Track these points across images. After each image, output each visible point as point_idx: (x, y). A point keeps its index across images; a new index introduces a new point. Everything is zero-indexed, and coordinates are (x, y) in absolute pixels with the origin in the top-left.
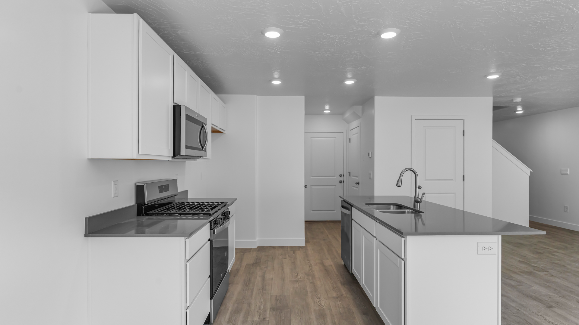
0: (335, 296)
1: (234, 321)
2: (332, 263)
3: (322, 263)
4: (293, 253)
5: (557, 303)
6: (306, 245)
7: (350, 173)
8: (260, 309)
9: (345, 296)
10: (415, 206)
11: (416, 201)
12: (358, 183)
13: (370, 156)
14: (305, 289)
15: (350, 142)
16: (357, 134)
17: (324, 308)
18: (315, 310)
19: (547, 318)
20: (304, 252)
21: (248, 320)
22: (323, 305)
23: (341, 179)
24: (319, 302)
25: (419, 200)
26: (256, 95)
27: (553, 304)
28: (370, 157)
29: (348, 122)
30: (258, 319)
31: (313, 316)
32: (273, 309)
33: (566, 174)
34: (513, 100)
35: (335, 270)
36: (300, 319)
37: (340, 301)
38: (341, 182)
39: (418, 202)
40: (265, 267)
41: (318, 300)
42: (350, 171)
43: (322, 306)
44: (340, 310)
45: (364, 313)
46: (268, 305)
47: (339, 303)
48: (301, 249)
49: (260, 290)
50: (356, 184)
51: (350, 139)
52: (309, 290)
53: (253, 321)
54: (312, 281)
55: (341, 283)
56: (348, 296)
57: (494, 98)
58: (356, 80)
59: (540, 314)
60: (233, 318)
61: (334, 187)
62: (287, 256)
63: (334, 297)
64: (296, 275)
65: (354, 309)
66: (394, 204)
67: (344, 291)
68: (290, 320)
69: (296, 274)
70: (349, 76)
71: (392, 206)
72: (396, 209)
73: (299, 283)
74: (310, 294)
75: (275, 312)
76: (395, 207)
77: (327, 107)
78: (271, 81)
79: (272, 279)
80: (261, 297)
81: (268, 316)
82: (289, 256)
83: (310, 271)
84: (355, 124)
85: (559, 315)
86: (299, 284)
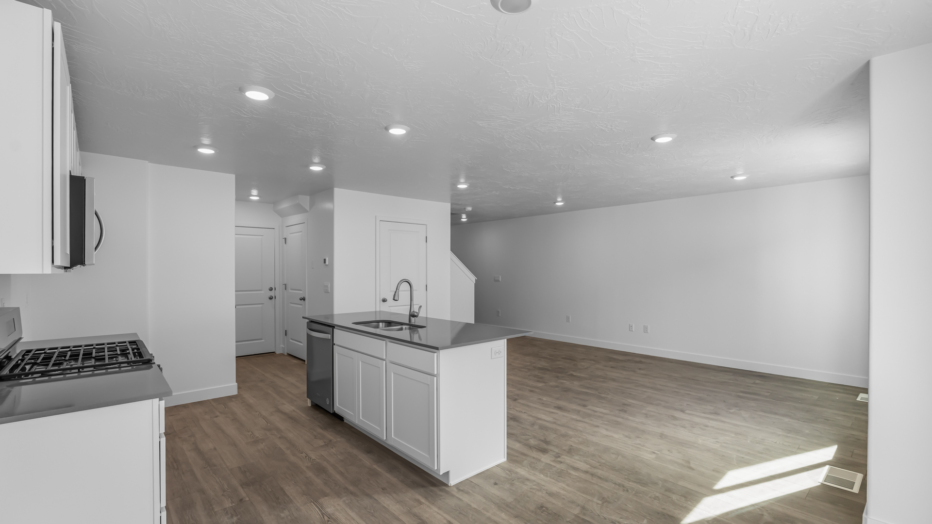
0: (322, 444)
1: (191, 520)
2: (293, 408)
3: (279, 411)
4: (225, 408)
5: (518, 395)
6: (238, 393)
7: (285, 285)
8: (224, 491)
9: (335, 440)
10: (410, 320)
11: (413, 315)
12: (304, 299)
13: (327, 263)
14: (276, 448)
15: (285, 243)
16: (301, 233)
17: (318, 461)
18: (307, 467)
19: (517, 409)
20: (242, 403)
21: (216, 510)
22: (313, 458)
23: (272, 294)
24: (306, 457)
25: (416, 314)
26: (147, 162)
27: (516, 397)
28: (327, 265)
29: (282, 214)
30: (232, 504)
31: (310, 474)
32: (245, 485)
33: (498, 281)
34: (465, 208)
35: (304, 415)
36: (294, 483)
37: (332, 448)
38: (271, 298)
39: (414, 316)
40: (189, 436)
41: (304, 455)
42: (285, 283)
43: (313, 460)
44: (339, 457)
45: (369, 452)
46: (235, 483)
47: (333, 450)
48: (233, 399)
49: (205, 468)
50: (301, 300)
51: (285, 239)
52: (283, 447)
53: (226, 509)
54: (279, 436)
55: (321, 428)
56: (338, 439)
57: (452, 204)
58: (325, 167)
59: (511, 407)
60: (187, 517)
61: (260, 306)
62: (218, 414)
63: (322, 446)
64: (251, 435)
65: (355, 452)
66: (382, 321)
67: (329, 435)
68: (282, 489)
69: (250, 433)
70: (316, 160)
71: (381, 324)
72: (385, 327)
73: (262, 443)
74: (288, 452)
75: (251, 487)
76: (384, 324)
77: (254, 192)
78: (196, 147)
79: (215, 449)
80: (214, 476)
81: (244, 495)
82: (220, 412)
83: (269, 424)
84: (295, 219)
85: (523, 404)
86: (264, 444)
